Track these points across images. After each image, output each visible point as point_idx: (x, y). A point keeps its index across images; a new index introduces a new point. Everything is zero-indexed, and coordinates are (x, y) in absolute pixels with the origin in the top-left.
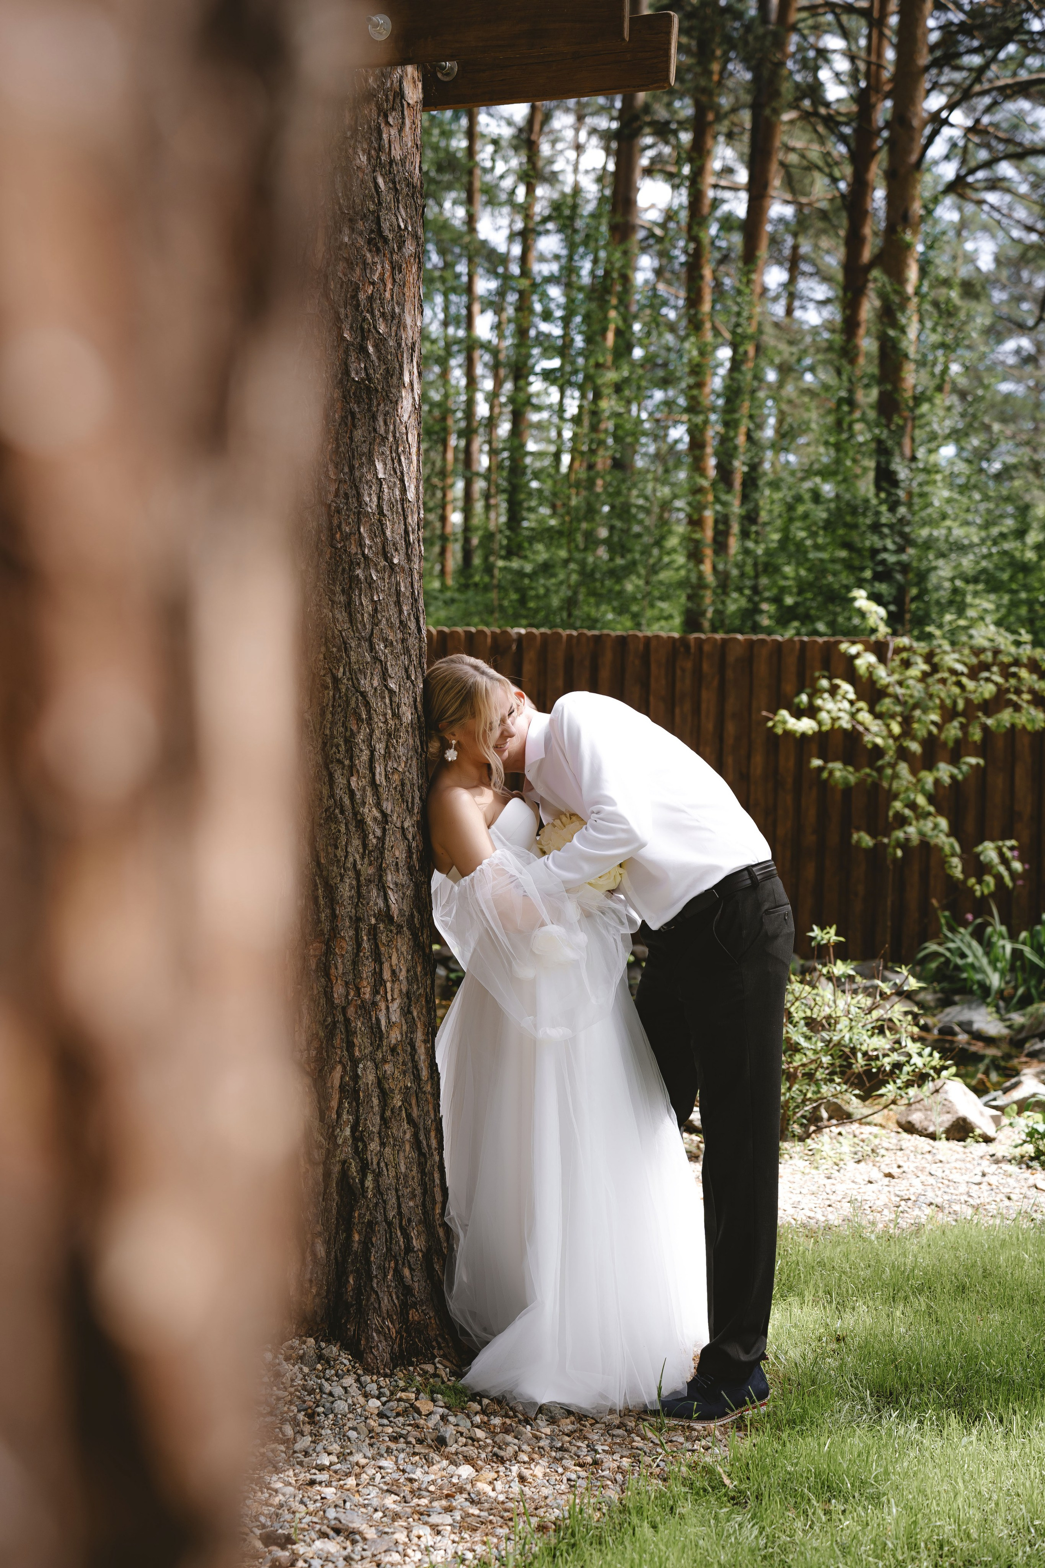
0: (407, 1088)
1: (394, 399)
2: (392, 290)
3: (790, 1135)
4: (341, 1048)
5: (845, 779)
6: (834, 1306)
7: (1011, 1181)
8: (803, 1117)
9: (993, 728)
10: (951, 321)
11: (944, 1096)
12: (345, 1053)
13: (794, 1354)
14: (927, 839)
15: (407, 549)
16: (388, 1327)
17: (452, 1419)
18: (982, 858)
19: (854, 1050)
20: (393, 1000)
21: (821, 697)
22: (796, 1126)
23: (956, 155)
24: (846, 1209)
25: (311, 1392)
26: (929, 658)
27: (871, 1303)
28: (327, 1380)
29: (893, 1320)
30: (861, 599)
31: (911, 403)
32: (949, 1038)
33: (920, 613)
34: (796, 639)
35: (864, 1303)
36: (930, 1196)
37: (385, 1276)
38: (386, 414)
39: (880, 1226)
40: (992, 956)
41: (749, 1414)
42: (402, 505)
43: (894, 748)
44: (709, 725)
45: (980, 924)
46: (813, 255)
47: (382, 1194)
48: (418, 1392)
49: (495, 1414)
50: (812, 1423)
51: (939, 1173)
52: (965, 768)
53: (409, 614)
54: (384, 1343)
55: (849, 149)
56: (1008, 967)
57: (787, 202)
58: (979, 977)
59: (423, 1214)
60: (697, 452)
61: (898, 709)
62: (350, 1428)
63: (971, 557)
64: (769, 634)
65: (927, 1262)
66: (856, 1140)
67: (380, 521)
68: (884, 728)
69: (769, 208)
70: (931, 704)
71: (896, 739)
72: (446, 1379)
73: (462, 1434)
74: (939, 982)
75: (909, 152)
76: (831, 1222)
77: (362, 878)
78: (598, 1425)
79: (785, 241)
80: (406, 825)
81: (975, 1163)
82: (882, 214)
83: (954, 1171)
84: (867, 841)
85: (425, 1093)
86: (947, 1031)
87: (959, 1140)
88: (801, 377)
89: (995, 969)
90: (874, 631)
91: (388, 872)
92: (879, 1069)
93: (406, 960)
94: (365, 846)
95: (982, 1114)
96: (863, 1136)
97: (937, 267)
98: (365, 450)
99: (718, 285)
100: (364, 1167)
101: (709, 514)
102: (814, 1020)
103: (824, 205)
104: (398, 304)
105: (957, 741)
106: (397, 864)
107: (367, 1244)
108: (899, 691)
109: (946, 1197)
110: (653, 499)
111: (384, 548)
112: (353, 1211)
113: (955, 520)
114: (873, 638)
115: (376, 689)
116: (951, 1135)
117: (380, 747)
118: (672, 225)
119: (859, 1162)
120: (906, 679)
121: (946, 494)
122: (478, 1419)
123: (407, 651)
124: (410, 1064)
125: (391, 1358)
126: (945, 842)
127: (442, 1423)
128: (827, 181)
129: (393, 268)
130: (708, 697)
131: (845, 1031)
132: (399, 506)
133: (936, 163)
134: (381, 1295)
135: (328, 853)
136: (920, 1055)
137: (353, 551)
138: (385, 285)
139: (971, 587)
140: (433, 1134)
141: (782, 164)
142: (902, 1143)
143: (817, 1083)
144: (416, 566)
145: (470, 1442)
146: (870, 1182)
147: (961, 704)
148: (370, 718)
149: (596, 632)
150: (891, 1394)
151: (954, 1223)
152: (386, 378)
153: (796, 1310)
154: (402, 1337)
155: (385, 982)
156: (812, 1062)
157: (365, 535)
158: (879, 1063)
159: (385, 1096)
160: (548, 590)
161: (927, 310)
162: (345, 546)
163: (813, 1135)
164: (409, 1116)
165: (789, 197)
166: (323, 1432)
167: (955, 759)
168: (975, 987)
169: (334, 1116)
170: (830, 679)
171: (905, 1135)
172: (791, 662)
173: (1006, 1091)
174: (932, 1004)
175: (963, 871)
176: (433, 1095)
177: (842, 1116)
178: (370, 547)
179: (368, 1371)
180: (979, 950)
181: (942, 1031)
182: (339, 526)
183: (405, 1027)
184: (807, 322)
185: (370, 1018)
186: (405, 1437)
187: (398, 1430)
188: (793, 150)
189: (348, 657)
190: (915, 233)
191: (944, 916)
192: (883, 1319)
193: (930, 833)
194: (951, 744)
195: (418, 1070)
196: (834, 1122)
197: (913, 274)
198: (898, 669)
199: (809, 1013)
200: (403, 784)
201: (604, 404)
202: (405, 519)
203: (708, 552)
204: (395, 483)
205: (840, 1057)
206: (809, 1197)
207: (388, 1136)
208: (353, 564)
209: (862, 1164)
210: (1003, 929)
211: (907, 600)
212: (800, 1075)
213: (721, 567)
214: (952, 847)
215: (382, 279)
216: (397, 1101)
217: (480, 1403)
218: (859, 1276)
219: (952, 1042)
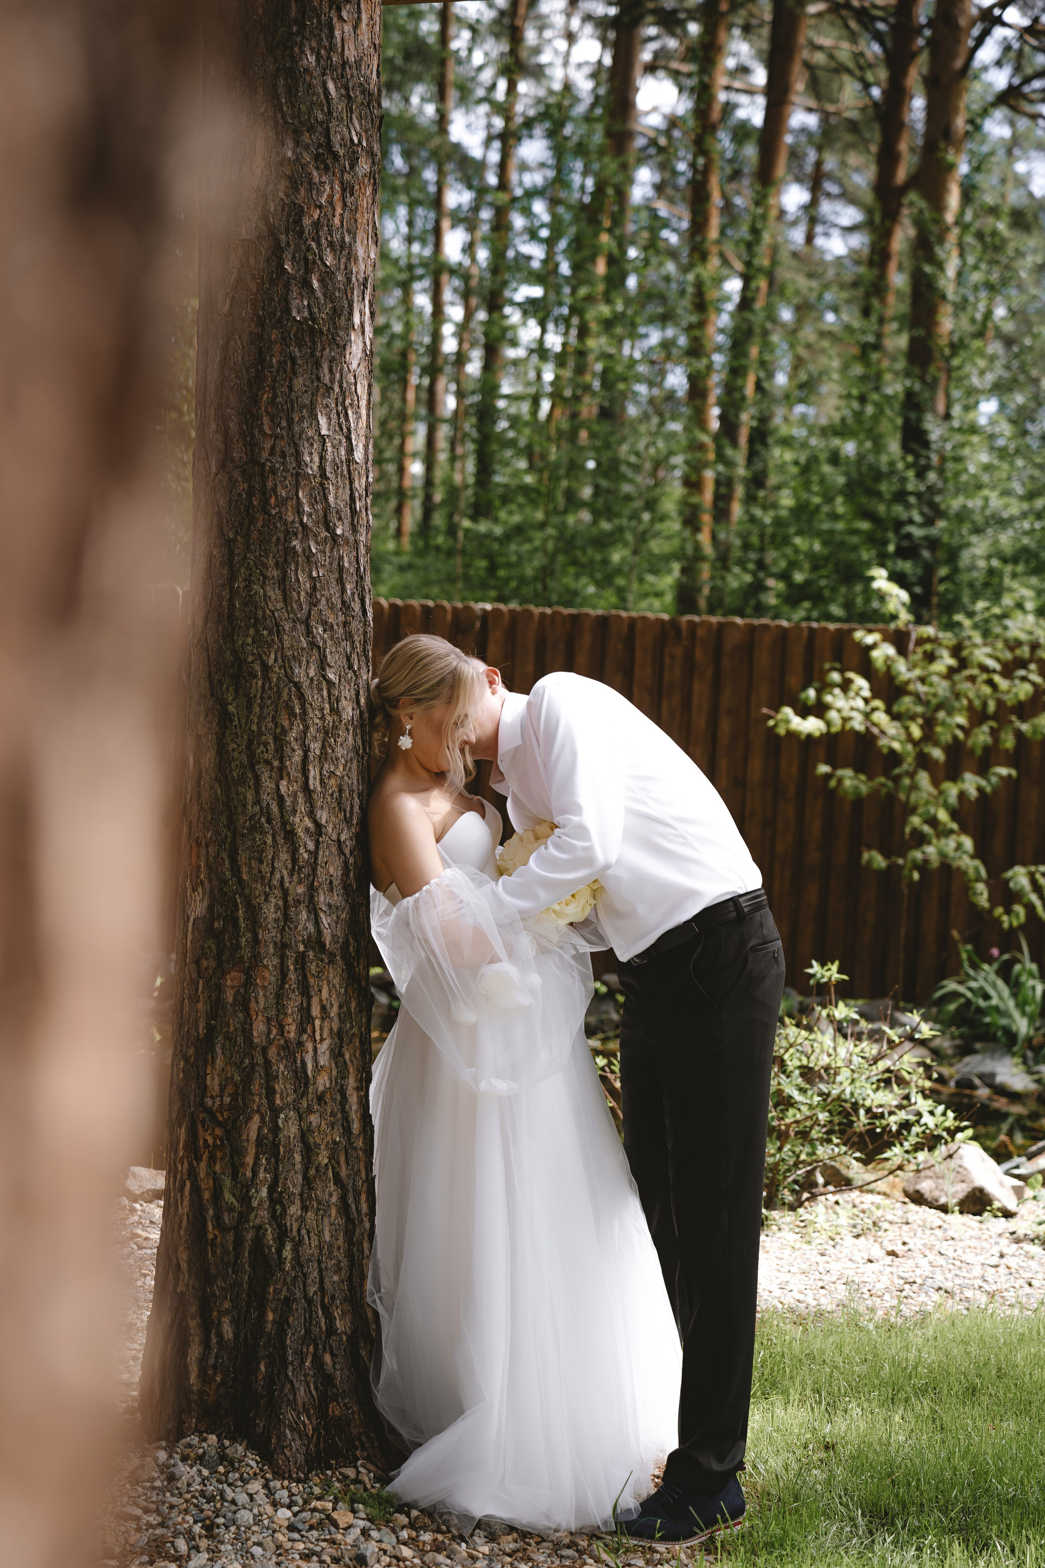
0: (334, 1142)
1: (342, 344)
2: (342, 215)
3: (779, 1203)
4: (260, 1095)
5: (856, 788)
6: (823, 1407)
7: (1033, 1264)
8: (795, 1182)
9: (1029, 735)
10: (996, 257)
11: (959, 1162)
12: (264, 1101)
13: (776, 1463)
14: (949, 861)
15: (352, 518)
16: (304, 1423)
17: (374, 1534)
18: (1012, 885)
19: (855, 1106)
20: (322, 1040)
21: (831, 693)
22: (786, 1192)
23: (1009, 61)
24: (841, 1292)
25: (210, 1499)
26: (956, 651)
27: (865, 1405)
28: (230, 1485)
29: (891, 1426)
30: (881, 580)
31: (947, 351)
32: (968, 1092)
33: (950, 596)
34: (804, 624)
35: (858, 1406)
36: (939, 1280)
37: (303, 1363)
38: (332, 360)
39: (880, 1313)
40: (1020, 999)
41: (721, 1534)
42: (348, 466)
43: (913, 754)
44: (700, 722)
45: (1007, 961)
46: (838, 174)
47: (301, 1266)
48: (336, 1502)
49: (425, 1528)
50: (793, 1547)
51: (951, 1253)
52: (994, 779)
53: (353, 594)
54: (298, 1442)
55: (885, 50)
56: (1038, 1011)
57: (810, 110)
58: (1004, 1022)
59: (349, 1290)
60: (698, 402)
61: (919, 709)
62: (255, 1544)
63: (1010, 532)
64: (776, 617)
65: (933, 1357)
66: (855, 1211)
67: (322, 484)
68: (902, 731)
69: (789, 116)
70: (957, 705)
71: (915, 743)
72: (369, 1486)
73: (385, 1552)
74: (958, 1027)
75: (953, 56)
76: (823, 1307)
77: (290, 898)
78: (545, 1544)
79: (806, 155)
80: (343, 837)
81: (993, 1241)
82: (920, 127)
83: (968, 1250)
84: (879, 861)
85: (355, 1149)
86: (965, 1084)
87: (974, 1214)
88: (820, 318)
89: (1024, 1013)
90: (894, 617)
91: (321, 891)
92: (884, 1128)
93: (338, 995)
94: (294, 861)
95: (1002, 1184)
96: (864, 1206)
97: (983, 191)
98: (307, 402)
99: (728, 207)
100: (282, 1235)
101: (709, 475)
102: (811, 1069)
103: (853, 115)
104: (349, 232)
105: (986, 749)
106: (331, 883)
107: (282, 1324)
108: (921, 688)
109: (958, 1281)
110: (644, 455)
111: (325, 516)
112: (267, 1285)
113: (993, 488)
114: (892, 626)
115: (312, 679)
116: (965, 1207)
117: (315, 747)
118: (677, 134)
119: (858, 1236)
120: (930, 674)
121: (984, 457)
122: (405, 1534)
123: (349, 636)
124: (339, 1115)
125: (306, 1460)
126: (969, 864)
127: (362, 1539)
128: (858, 86)
129: (344, 190)
130: (700, 690)
131: (846, 1084)
132: (345, 468)
133: (985, 69)
134: (297, 1385)
135: (251, 868)
136: (932, 1113)
137: (290, 519)
138: (334, 209)
139: (1009, 569)
140: (363, 1197)
141: (807, 65)
142: (909, 1215)
143: (812, 1142)
144: (363, 538)
145: (394, 1561)
146: (870, 1261)
147: (992, 706)
148: (304, 713)
149: (572, 611)
150: (886, 1514)
151: (965, 1312)
152: (332, 319)
153: (779, 1411)
154: (319, 1435)
155: (313, 1020)
156: (807, 1118)
157: (304, 501)
158: (884, 1122)
159: (309, 1151)
160: (520, 557)
161: (969, 244)
162: (280, 512)
163: (806, 1204)
164: (336, 1175)
165: (812, 104)
166: (222, 1548)
167: (983, 770)
168: (1000, 1033)
169: (249, 1174)
170: (842, 671)
171: (912, 1206)
172: (797, 651)
173: (1031, 1157)
174: (950, 1052)
175: (990, 900)
176: (365, 1151)
177: (841, 1182)
178: (310, 515)
179: (279, 1474)
180: (1006, 992)
181: (959, 1084)
182: (274, 489)
183: (334, 1073)
184: (829, 251)
185: (295, 1061)
186: (318, 1555)
187: (311, 1546)
188: (820, 48)
189: (281, 641)
190: (958, 151)
191: (965, 951)
192: (880, 1426)
193: (951, 854)
194: (979, 752)
195: (348, 1122)
196: (831, 1188)
197: (954, 199)
198: (921, 664)
199: (805, 1061)
200: (341, 791)
201: (591, 343)
202: (351, 483)
203: (706, 519)
204: (340, 441)
205: (839, 1113)
206: (799, 1276)
207: (310, 1199)
208: (289, 534)
209: (862, 1239)
210: (1034, 967)
211: (935, 580)
212: (792, 1134)
213: (722, 536)
214: (977, 870)
215: (331, 202)
216: (323, 1158)
217: (408, 1515)
218: (854, 1372)
219: (971, 1097)
